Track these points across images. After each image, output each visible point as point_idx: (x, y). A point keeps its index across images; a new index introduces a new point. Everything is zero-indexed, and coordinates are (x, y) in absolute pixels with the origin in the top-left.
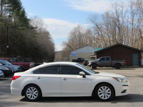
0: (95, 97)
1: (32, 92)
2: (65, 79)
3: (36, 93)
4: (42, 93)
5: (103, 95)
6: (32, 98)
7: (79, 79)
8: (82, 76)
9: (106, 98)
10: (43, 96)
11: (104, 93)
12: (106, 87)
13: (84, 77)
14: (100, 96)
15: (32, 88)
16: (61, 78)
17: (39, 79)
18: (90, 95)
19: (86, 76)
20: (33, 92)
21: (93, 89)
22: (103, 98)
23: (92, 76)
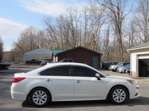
0: (109, 101)
1: (39, 96)
2: (78, 81)
3: (45, 97)
4: (52, 98)
5: (117, 98)
6: (40, 104)
7: (94, 81)
8: (97, 78)
9: (121, 101)
10: (53, 100)
11: (119, 96)
12: (121, 90)
13: (99, 79)
14: (115, 99)
15: (40, 92)
16: (74, 80)
17: (48, 81)
18: (105, 98)
19: (101, 78)
20: (41, 97)
21: (108, 92)
22: (118, 101)
23: (106, 78)
